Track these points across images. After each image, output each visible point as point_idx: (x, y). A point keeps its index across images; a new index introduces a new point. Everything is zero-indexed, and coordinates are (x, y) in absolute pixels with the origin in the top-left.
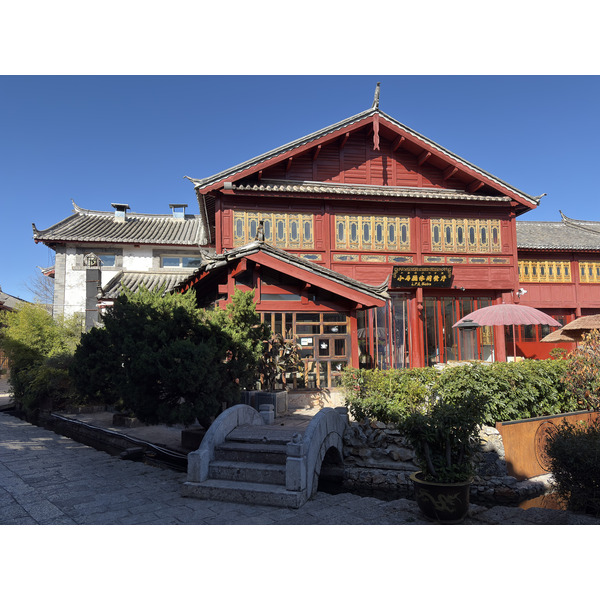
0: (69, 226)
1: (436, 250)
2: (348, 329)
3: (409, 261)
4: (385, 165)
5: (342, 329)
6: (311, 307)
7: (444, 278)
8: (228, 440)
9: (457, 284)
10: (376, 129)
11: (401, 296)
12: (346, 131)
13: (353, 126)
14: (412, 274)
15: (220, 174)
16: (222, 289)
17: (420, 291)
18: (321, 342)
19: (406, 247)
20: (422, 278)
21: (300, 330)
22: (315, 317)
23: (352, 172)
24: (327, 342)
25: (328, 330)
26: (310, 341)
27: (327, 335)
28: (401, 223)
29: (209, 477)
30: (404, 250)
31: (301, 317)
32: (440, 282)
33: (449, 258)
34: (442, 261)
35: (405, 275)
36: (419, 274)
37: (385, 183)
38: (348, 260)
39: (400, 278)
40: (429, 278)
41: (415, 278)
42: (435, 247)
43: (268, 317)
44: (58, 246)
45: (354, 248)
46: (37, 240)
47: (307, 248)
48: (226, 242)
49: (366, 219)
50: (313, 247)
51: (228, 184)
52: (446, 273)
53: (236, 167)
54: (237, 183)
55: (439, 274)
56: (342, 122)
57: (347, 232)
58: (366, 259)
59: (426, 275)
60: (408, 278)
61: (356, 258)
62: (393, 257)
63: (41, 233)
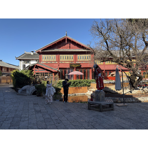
0: (23, 56)
1: (78, 61)
2: (53, 75)
3: (73, 63)
4: (70, 45)
5: (52, 75)
6: (47, 72)
7: (79, 66)
8: (25, 89)
9: (82, 67)
10: (66, 39)
11: (72, 69)
12: (61, 40)
13: (62, 39)
14: (73, 65)
15: (39, 49)
16: (33, 69)
17: (75, 68)
18: (48, 77)
19: (73, 60)
20: (75, 66)
21: (45, 75)
22: (48, 73)
23: (64, 47)
24: (49, 77)
25: (50, 75)
26: (47, 77)
27: (49, 76)
28: (72, 56)
29: (21, 93)
30: (72, 61)
31: (45, 73)
32: (78, 66)
33: (81, 62)
34: (79, 62)
35: (72, 65)
36: (74, 65)
37: (70, 48)
38: (62, 63)
39: (71, 66)
40: (76, 66)
41: (74, 66)
42: (78, 60)
43: (40, 73)
44: (20, 60)
45: (63, 61)
46: (16, 59)
47: (55, 61)
48: (41, 60)
49: (65, 55)
50: (56, 61)
51: (40, 51)
52: (79, 65)
53: (42, 48)
54: (42, 50)
55: (78, 65)
56: (60, 38)
57: (62, 58)
58: (65, 62)
59: (76, 65)
60: (72, 66)
61: (64, 62)
62: (70, 62)
63: (17, 58)
